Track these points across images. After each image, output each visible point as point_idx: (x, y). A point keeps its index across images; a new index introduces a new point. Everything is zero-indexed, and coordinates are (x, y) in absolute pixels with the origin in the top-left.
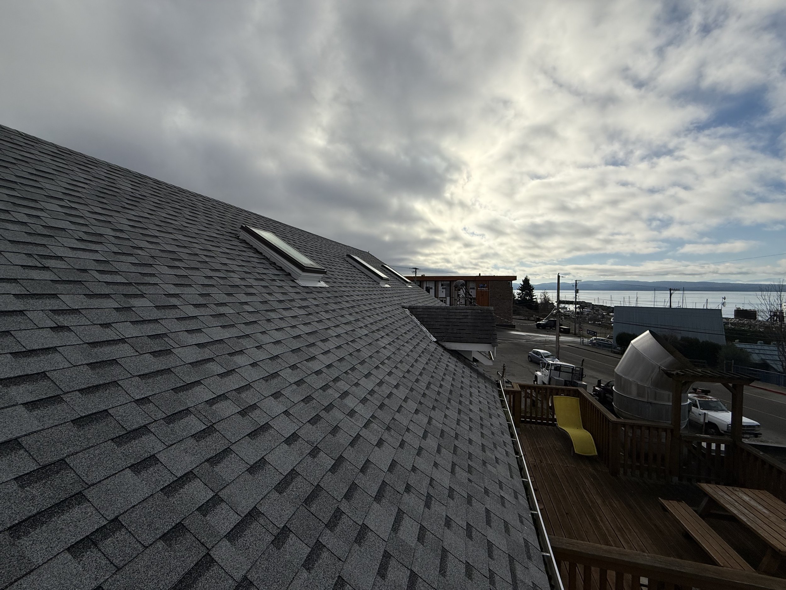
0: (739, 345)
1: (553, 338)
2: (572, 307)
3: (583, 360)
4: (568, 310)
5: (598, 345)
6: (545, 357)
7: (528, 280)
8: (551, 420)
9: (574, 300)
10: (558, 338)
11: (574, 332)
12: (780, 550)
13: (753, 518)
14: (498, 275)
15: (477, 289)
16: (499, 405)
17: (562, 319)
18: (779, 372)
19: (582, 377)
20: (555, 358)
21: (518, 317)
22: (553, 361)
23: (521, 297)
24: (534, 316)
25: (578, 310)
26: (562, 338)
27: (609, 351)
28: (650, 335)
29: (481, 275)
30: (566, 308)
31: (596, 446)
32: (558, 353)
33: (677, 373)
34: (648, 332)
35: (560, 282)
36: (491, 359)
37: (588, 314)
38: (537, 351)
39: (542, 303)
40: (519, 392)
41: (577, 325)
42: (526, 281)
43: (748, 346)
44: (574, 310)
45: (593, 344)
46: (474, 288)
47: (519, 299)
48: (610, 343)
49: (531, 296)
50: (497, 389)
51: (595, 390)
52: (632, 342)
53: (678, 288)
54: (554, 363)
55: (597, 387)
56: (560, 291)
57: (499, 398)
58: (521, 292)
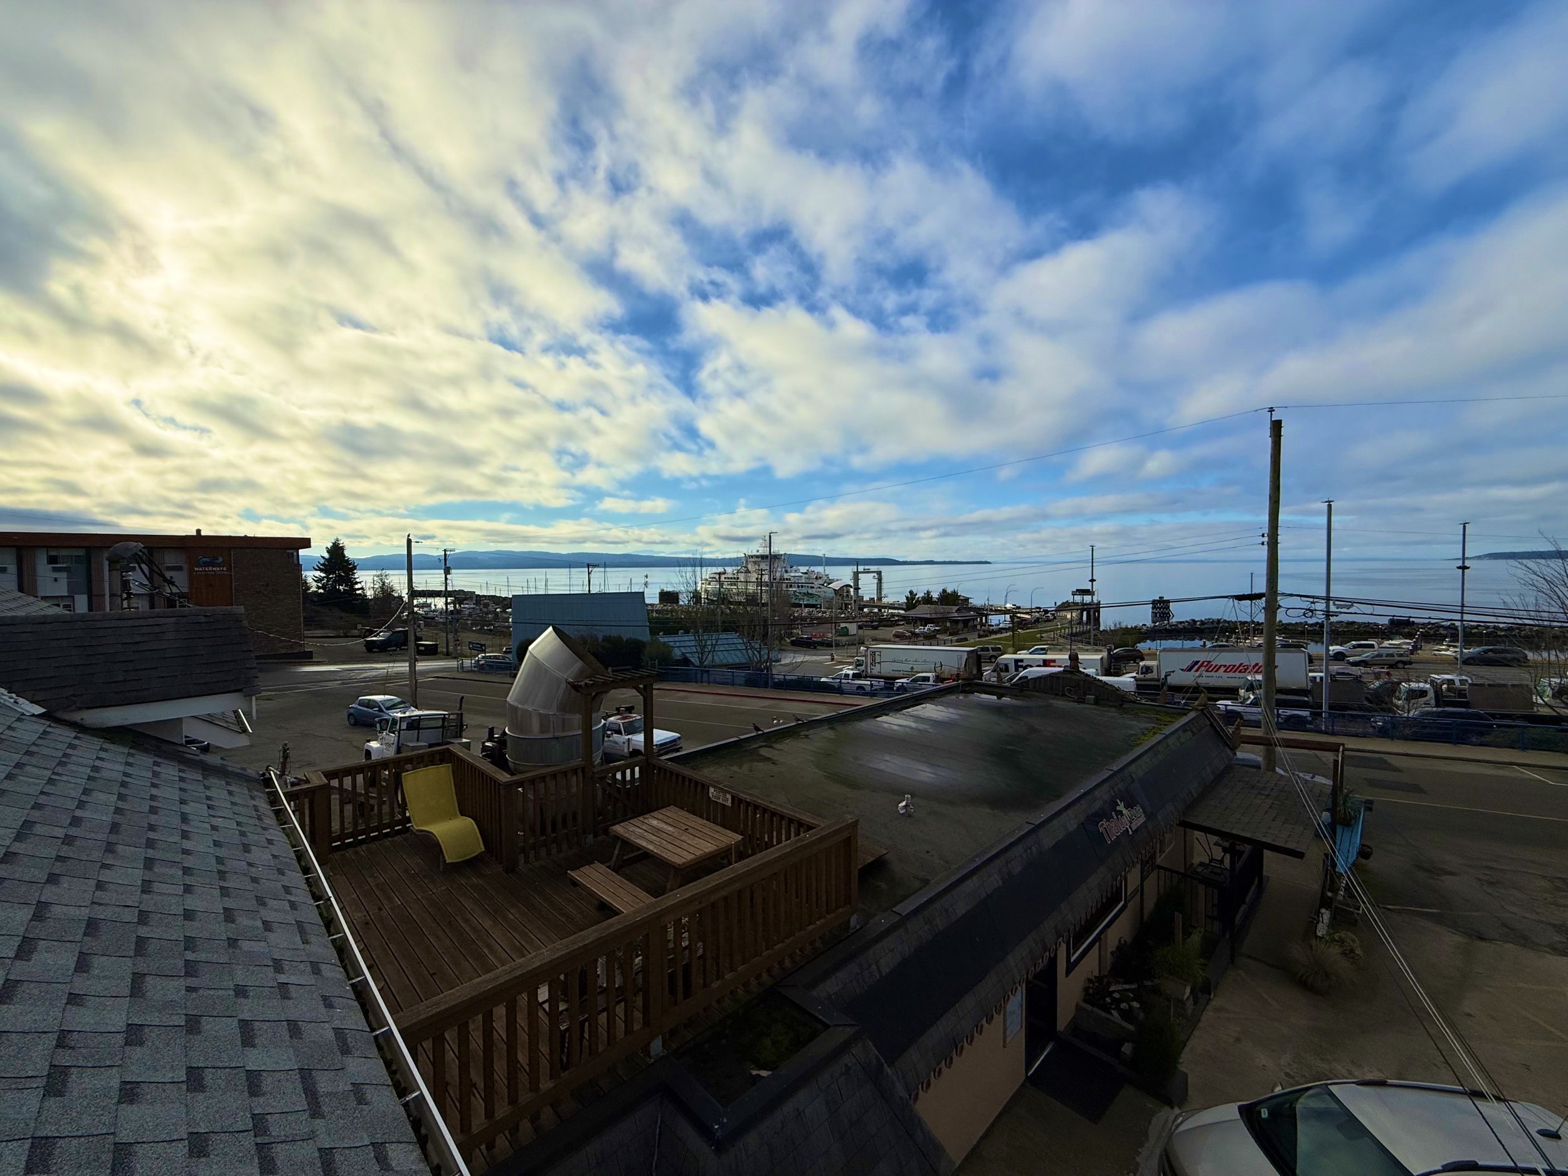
0: (663, 639)
1: (403, 667)
2: (439, 603)
3: (463, 698)
4: (433, 607)
5: (488, 668)
6: (388, 708)
7: (342, 549)
8: (398, 823)
9: (443, 589)
10: (412, 667)
11: (445, 650)
12: (679, 865)
13: (659, 842)
14: (259, 535)
15: (191, 570)
16: (270, 820)
17: (419, 626)
18: (697, 667)
19: (461, 731)
20: (410, 707)
21: (319, 633)
22: (405, 713)
23: (323, 587)
24: (359, 627)
25: (451, 607)
26: (421, 666)
27: (506, 674)
28: (554, 633)
29: (203, 533)
30: (429, 605)
31: (482, 837)
32: (414, 695)
33: (586, 683)
34: (550, 629)
35: (413, 554)
36: (245, 730)
37: (470, 615)
38: (369, 700)
39: (376, 598)
40: (326, 789)
41: (450, 636)
42: (336, 550)
43: (671, 639)
44: (444, 608)
45: (480, 668)
46: (179, 569)
47: (321, 591)
48: (508, 661)
49: (351, 583)
50: (264, 792)
51: (485, 748)
52: (530, 648)
53: (597, 563)
54: (407, 714)
55: (488, 741)
56: (414, 572)
57: (269, 807)
58: (323, 575)
